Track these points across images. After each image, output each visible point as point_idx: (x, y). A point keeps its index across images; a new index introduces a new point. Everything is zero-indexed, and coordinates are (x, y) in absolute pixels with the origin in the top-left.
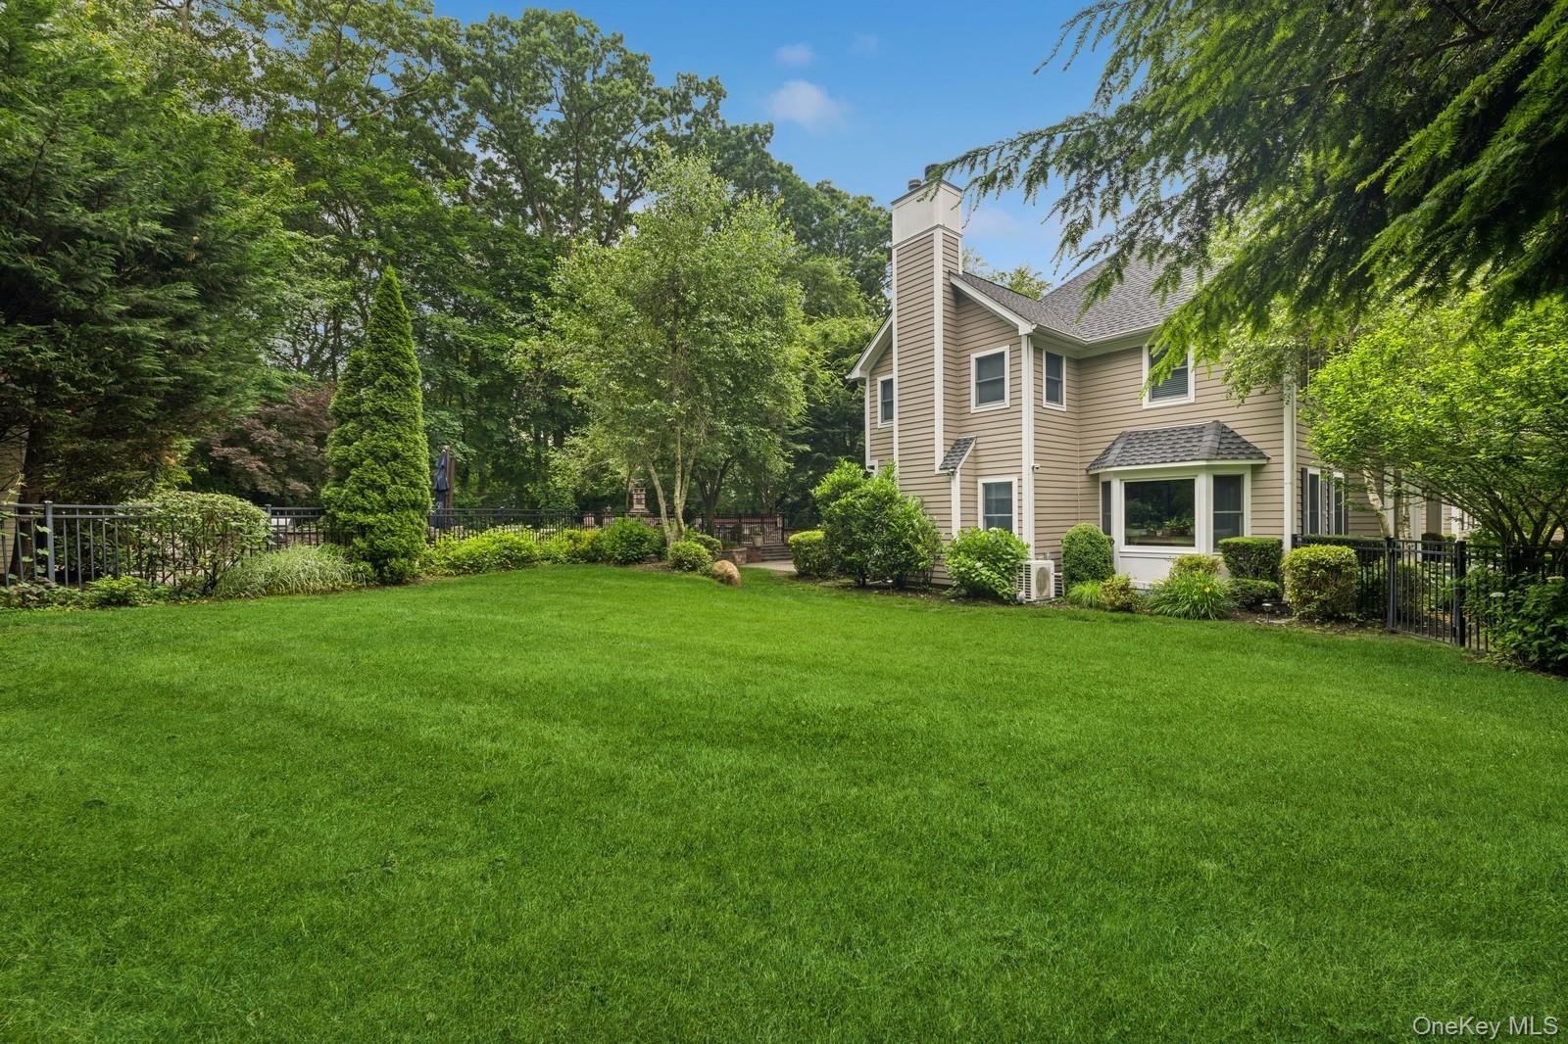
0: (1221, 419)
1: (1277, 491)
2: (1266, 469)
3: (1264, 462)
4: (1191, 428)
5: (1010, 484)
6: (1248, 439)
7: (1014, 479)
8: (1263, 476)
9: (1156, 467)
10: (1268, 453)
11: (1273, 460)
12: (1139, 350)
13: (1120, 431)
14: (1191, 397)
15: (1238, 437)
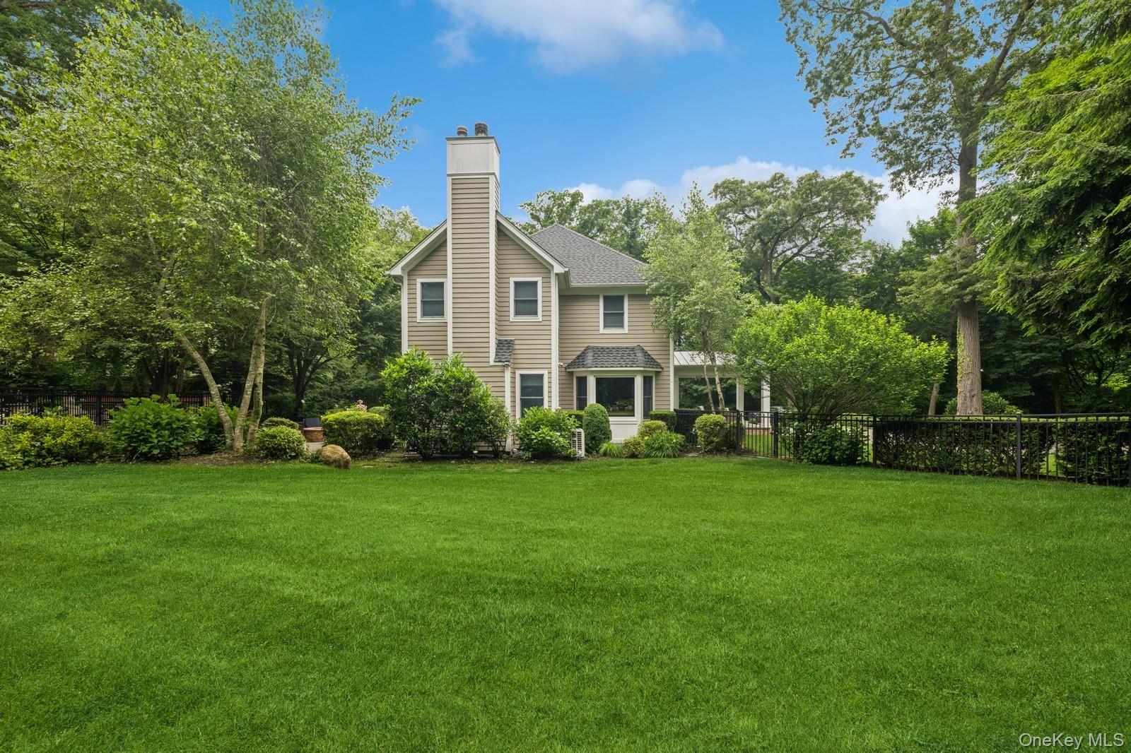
0: (641, 345)
1: (666, 386)
2: (662, 374)
3: (660, 370)
4: (627, 348)
5: (542, 376)
6: (653, 357)
7: (545, 372)
8: (660, 378)
9: (615, 369)
10: (663, 365)
11: (665, 369)
12: (598, 297)
13: (587, 345)
14: (626, 330)
15: (649, 355)
